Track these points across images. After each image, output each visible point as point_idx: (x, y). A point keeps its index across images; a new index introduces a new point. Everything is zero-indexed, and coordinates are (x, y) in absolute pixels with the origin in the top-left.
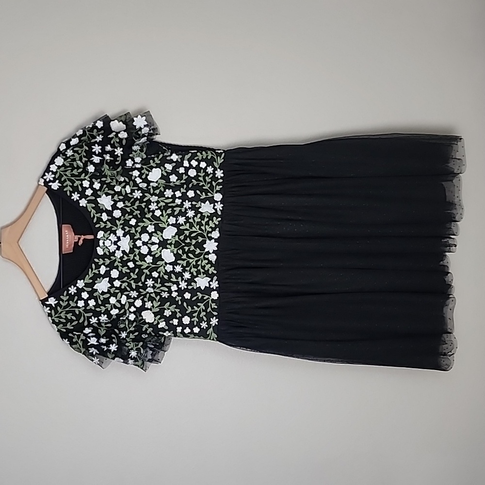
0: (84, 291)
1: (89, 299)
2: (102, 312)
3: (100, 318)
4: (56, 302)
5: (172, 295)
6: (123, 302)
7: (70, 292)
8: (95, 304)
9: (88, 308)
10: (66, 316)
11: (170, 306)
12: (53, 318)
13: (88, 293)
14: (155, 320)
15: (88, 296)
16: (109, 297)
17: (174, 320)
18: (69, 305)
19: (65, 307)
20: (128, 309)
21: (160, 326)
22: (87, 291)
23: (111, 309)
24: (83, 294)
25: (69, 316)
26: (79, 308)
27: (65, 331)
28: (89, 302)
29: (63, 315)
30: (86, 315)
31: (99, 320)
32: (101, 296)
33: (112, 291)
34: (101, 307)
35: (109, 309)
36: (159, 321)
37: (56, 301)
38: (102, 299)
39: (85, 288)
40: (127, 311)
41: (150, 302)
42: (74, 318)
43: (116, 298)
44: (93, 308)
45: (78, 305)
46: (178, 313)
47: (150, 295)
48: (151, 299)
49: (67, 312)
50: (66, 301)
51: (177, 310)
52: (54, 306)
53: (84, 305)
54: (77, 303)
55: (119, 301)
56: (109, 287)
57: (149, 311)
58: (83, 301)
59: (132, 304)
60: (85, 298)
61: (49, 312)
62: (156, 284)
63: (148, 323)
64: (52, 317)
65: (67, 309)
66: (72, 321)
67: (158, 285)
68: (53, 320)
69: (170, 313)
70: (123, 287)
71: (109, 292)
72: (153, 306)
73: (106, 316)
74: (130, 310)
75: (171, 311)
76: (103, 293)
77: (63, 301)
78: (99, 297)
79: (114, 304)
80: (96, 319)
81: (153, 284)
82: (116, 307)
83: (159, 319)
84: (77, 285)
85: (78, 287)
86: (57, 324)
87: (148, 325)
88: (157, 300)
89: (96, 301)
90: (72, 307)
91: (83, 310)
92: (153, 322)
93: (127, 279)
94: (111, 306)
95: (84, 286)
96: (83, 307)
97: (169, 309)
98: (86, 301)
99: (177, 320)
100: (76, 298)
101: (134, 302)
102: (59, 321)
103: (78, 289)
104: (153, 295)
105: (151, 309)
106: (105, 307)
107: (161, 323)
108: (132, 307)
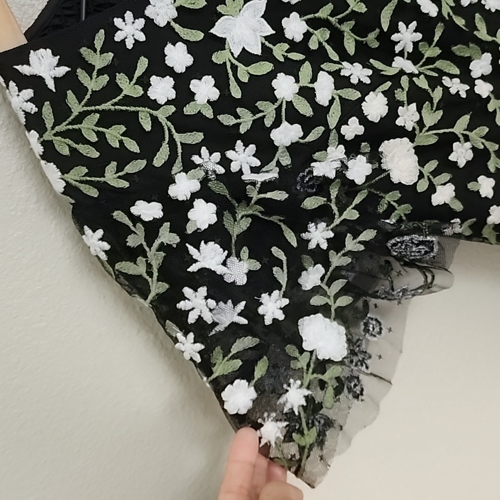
0: (175, 39)
1: (194, 72)
2: (243, 130)
3: (230, 154)
4: (64, 70)
5: (477, 90)
6: (323, 98)
7: (118, 37)
8: (215, 94)
9: (189, 110)
10: (101, 135)
11: (471, 127)
12: (48, 136)
13: (192, 47)
14: (421, 176)
15: (189, 60)
16: (272, 75)
17: (482, 179)
18: (112, 89)
19: (99, 97)
20: (338, 128)
21: (437, 199)
22: (186, 42)
23: (277, 124)
24: (169, 49)
25: (114, 135)
26: (154, 105)
27: (94, 193)
28: (195, 85)
29: (88, 128)
30: (178, 137)
31: (225, 162)
32: (241, 68)
33: (279, 51)
34: (239, 110)
35: (268, 123)
36: (436, 181)
37: (58, 65)
38: (245, 79)
39: (177, 27)
40: (333, 136)
41: (414, 106)
42: (133, 146)
43: (297, 81)
44: (209, 113)
45: (152, 94)
46: (493, 156)
47: (412, 83)
48: (418, 97)
49: (107, 119)
50: (101, 72)
51: (493, 147)
52: (51, 85)
53: (172, 95)
54: (144, 83)
55: (307, 93)
56: (266, 38)
57: (406, 140)
58: (169, 81)
59: (352, 109)
60: (180, 69)
61: (32, 108)
62: (423, 47)
63: (400, 186)
64: (42, 130)
65: (107, 106)
66: (123, 157)
67: (431, 52)
68: (48, 146)
69: (470, 156)
70: (313, 45)
71: (267, 54)
72: (421, 123)
73: (252, 148)
74: (344, 129)
75: (474, 149)
76: (246, 57)
77: (89, 68)
78: (234, 68)
79: (290, 104)
80: (217, 156)
81: (416, 44)
82: (293, 116)
83: (435, 173)
84: (149, 12)
85: (149, 22)
86: (64, 164)
87: (397, 195)
88: (436, 101)
89: (222, 84)
90: (128, 100)
91: (168, 118)
92: (415, 184)
93: (332, 14)
94: (278, 110)
95: (174, 20)
96: (169, 102)
97: (467, 139)
98: (182, 82)
99: (491, 182)
100: (143, 64)
101: (362, 100)
102: (73, 150)
103: (150, 26)
104: (422, 83)
105: (411, 136)
106: (255, 111)
107: (439, 188)
108: (354, 121)
